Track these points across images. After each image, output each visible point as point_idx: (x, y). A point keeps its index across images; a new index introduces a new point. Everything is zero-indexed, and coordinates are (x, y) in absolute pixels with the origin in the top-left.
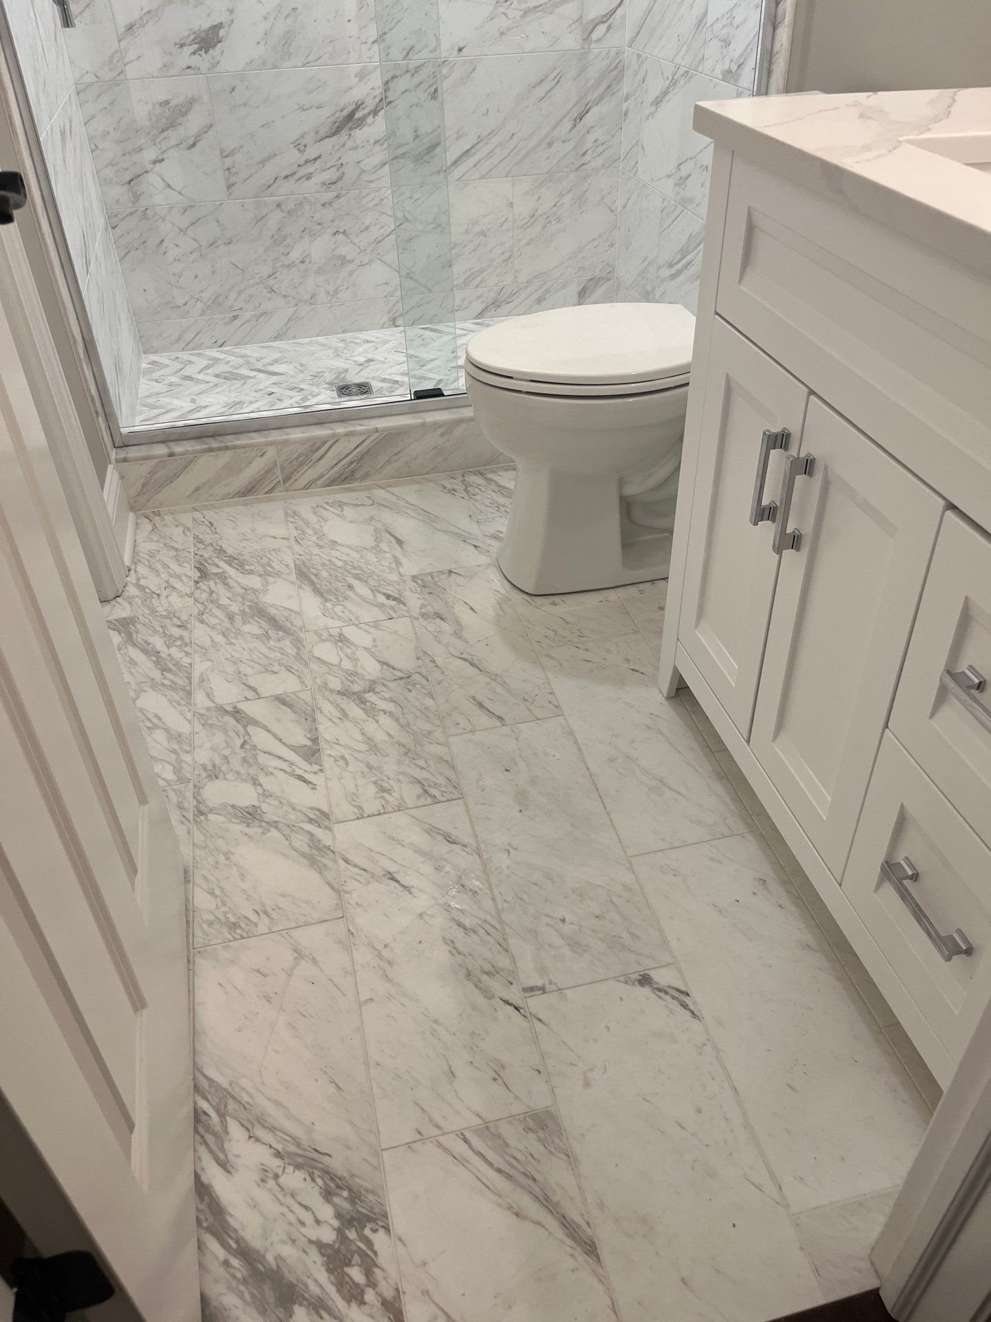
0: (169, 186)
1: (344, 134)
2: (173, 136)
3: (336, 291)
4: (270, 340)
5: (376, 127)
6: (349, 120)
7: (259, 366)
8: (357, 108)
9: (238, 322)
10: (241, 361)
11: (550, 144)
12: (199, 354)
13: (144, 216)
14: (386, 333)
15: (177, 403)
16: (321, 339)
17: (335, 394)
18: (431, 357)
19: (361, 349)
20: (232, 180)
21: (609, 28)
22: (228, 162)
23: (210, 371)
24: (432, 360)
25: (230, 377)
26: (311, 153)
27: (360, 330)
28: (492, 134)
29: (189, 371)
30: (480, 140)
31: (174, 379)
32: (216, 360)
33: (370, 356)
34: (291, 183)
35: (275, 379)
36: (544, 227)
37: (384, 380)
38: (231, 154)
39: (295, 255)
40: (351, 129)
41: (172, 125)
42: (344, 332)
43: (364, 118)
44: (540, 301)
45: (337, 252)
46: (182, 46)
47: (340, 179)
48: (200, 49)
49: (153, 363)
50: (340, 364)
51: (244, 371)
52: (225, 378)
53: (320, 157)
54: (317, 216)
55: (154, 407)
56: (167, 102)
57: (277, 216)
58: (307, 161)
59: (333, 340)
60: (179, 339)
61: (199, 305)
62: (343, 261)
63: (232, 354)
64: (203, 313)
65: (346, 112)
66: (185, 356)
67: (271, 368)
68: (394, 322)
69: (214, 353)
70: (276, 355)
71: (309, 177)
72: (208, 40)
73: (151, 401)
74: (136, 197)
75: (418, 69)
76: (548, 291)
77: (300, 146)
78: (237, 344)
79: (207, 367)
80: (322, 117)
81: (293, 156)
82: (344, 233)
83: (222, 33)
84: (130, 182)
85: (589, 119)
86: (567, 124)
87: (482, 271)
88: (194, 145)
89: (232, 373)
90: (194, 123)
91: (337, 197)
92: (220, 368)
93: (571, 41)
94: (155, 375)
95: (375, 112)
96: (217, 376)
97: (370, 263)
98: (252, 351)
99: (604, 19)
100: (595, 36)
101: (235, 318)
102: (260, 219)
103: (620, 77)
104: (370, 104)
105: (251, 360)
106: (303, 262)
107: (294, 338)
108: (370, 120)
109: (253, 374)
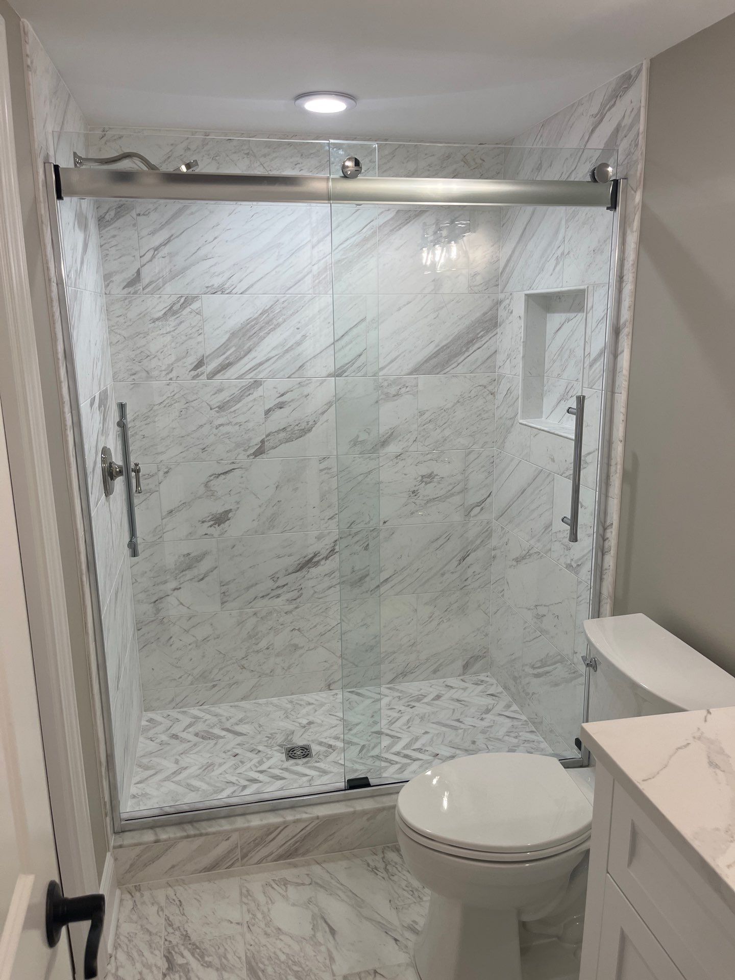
0: (181, 604)
1: (304, 571)
2: (189, 574)
3: (289, 668)
4: (237, 701)
5: (326, 567)
6: (309, 563)
7: (228, 725)
8: (315, 555)
9: (216, 689)
10: (215, 719)
11: (443, 575)
12: (184, 712)
13: (162, 622)
14: (323, 696)
15: (165, 763)
16: (275, 700)
17: (283, 757)
18: (356, 721)
19: (304, 711)
20: (225, 599)
21: (482, 509)
22: (224, 589)
23: (190, 730)
24: (357, 724)
25: (206, 736)
26: (280, 583)
27: (304, 692)
28: (404, 569)
29: (176, 729)
30: (395, 573)
31: (164, 738)
32: (197, 718)
33: (311, 718)
34: (265, 601)
35: (239, 739)
36: (439, 624)
37: (321, 744)
38: (227, 584)
39: (263, 644)
40: (309, 568)
41: (189, 568)
42: (292, 694)
43: (318, 562)
44: (435, 672)
45: (292, 642)
46: (203, 522)
47: (299, 597)
48: (215, 524)
49: (151, 720)
50: (288, 725)
51: (217, 731)
52: (203, 738)
53: (287, 584)
54: (281, 620)
55: (147, 768)
56: (189, 554)
57: (254, 620)
58: (278, 587)
59: (284, 701)
60: (173, 700)
61: (190, 678)
62: (296, 647)
63: (209, 713)
64: (192, 684)
65: (307, 559)
66: (174, 714)
67: (238, 728)
68: (329, 687)
69: (195, 711)
70: (241, 715)
71: (278, 596)
72: (220, 519)
73: (145, 761)
74: (158, 611)
75: (356, 534)
76: (440, 665)
77: (274, 578)
78: (213, 704)
79: (190, 725)
80: (291, 561)
81: (270, 584)
82: (299, 630)
83: (230, 515)
84: (155, 602)
85: (469, 560)
86: (455, 562)
87: (394, 653)
88: (202, 579)
89: (208, 732)
90: (204, 566)
91: (296, 608)
92: (200, 727)
93: (457, 518)
94: (151, 734)
95: (326, 558)
96: (197, 735)
97: (315, 648)
98: (223, 710)
99: (478, 504)
100: (472, 513)
101: (214, 686)
102: (241, 623)
103: (489, 536)
104: (324, 553)
105: (224, 719)
106: (268, 648)
107: (256, 699)
108: (323, 562)
109: (223, 733)
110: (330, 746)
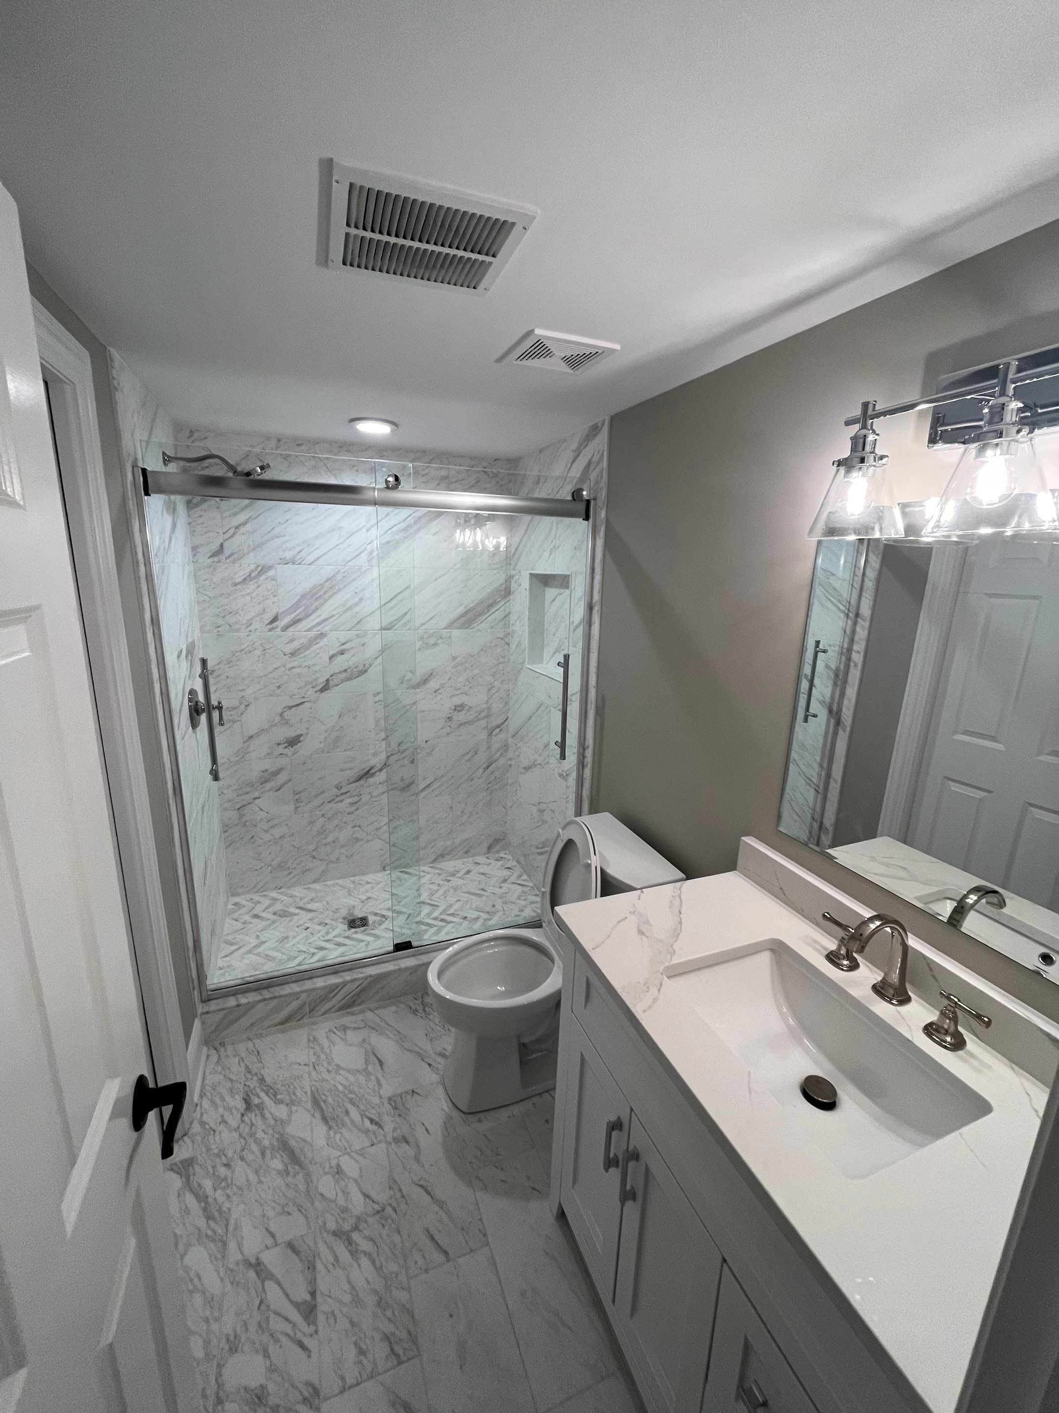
0: (261, 810)
1: (362, 782)
2: (268, 786)
3: (351, 856)
4: (309, 884)
5: (382, 776)
6: (367, 774)
7: (301, 904)
8: (371, 768)
9: (292, 875)
10: (291, 900)
11: (472, 780)
12: (265, 896)
13: (245, 825)
14: (379, 875)
15: (247, 938)
16: (340, 882)
17: (346, 927)
18: (404, 895)
19: (363, 889)
20: (298, 805)
21: (501, 730)
22: (297, 797)
23: (270, 910)
24: (405, 897)
25: (284, 914)
26: (343, 790)
27: (363, 874)
28: (443, 776)
29: (258, 910)
30: (436, 779)
31: (247, 917)
32: (275, 900)
33: (369, 895)
34: (331, 805)
35: (311, 915)
36: (469, 817)
37: (376, 914)
38: (300, 792)
39: (330, 838)
40: (367, 778)
41: (267, 781)
42: (354, 876)
43: (374, 773)
44: (466, 853)
45: (355, 836)
46: (279, 744)
47: (359, 801)
48: (289, 746)
49: (236, 904)
50: (351, 901)
51: (293, 910)
52: (280, 916)
53: (349, 791)
54: (345, 819)
55: (232, 944)
56: (266, 770)
57: (322, 820)
58: (342, 794)
59: (347, 882)
60: (255, 886)
61: (270, 868)
62: (357, 840)
63: (286, 895)
64: (271, 872)
65: (365, 771)
66: (256, 897)
67: (309, 906)
68: (384, 870)
69: (274, 894)
70: (313, 895)
71: (341, 801)
72: (293, 742)
73: (230, 938)
74: (241, 816)
75: (404, 751)
76: (471, 847)
77: (338, 787)
78: (289, 888)
79: (268, 907)
80: (350, 774)
81: (335, 791)
82: (359, 826)
83: (301, 739)
84: (239, 809)
85: (491, 768)
86: (481, 771)
87: (435, 840)
88: (279, 789)
89: (284, 911)
90: (282, 777)
91: (357, 809)
92: (278, 907)
93: (483, 736)
94: (235, 916)
95: (381, 770)
96: (275, 914)
97: (372, 840)
98: (298, 892)
99: (498, 726)
100: (494, 733)
101: (290, 873)
102: (312, 823)
103: (507, 750)
104: (378, 766)
105: (298, 900)
106: (334, 842)
107: (325, 881)
108: (378, 773)
109: (297, 911)
110: (383, 916)
